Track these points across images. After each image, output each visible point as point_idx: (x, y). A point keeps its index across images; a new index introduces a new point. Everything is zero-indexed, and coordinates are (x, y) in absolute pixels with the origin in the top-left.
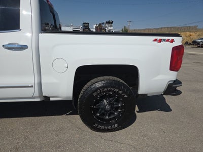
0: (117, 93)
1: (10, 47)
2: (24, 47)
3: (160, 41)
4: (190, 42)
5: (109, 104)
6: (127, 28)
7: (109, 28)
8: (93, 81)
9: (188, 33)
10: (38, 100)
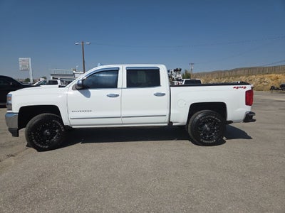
0: (214, 119)
1: (157, 95)
2: (164, 94)
3: (238, 88)
4: (277, 86)
5: (209, 126)
6: (189, 71)
7: (178, 76)
8: (195, 114)
9: (274, 76)
10: (166, 124)
